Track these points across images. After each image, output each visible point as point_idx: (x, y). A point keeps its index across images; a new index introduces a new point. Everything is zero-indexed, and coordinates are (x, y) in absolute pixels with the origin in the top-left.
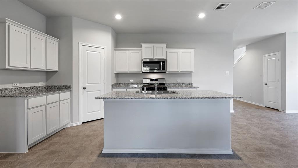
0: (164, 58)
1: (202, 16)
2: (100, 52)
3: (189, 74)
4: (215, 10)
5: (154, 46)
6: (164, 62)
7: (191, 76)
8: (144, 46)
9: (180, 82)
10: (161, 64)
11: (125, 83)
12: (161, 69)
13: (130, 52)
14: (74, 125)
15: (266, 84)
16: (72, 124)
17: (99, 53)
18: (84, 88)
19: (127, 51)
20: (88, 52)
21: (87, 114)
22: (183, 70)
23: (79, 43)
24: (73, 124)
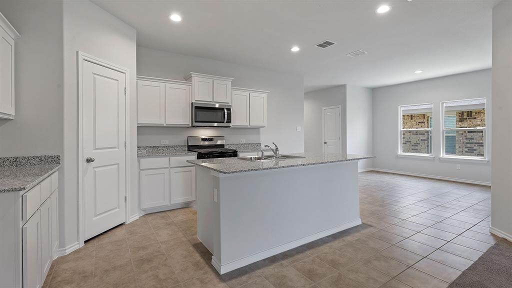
0: (228, 103)
1: (295, 49)
2: (117, 80)
3: (256, 129)
4: (316, 46)
5: (213, 81)
6: (229, 110)
7: (259, 133)
8: (196, 79)
9: (245, 142)
10: (226, 113)
11: (150, 147)
12: (226, 121)
13: (168, 85)
14: (68, 252)
15: (326, 143)
16: (62, 251)
17: (116, 82)
18: (89, 161)
19: (161, 84)
20: (95, 76)
21: (94, 219)
22: (254, 123)
23: (77, 52)
24: (66, 250)
